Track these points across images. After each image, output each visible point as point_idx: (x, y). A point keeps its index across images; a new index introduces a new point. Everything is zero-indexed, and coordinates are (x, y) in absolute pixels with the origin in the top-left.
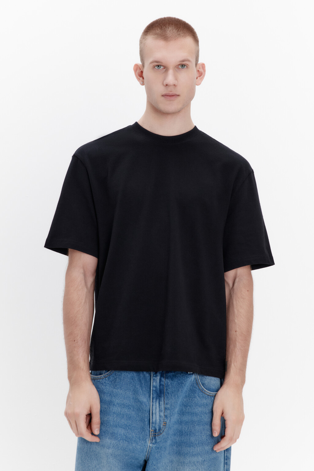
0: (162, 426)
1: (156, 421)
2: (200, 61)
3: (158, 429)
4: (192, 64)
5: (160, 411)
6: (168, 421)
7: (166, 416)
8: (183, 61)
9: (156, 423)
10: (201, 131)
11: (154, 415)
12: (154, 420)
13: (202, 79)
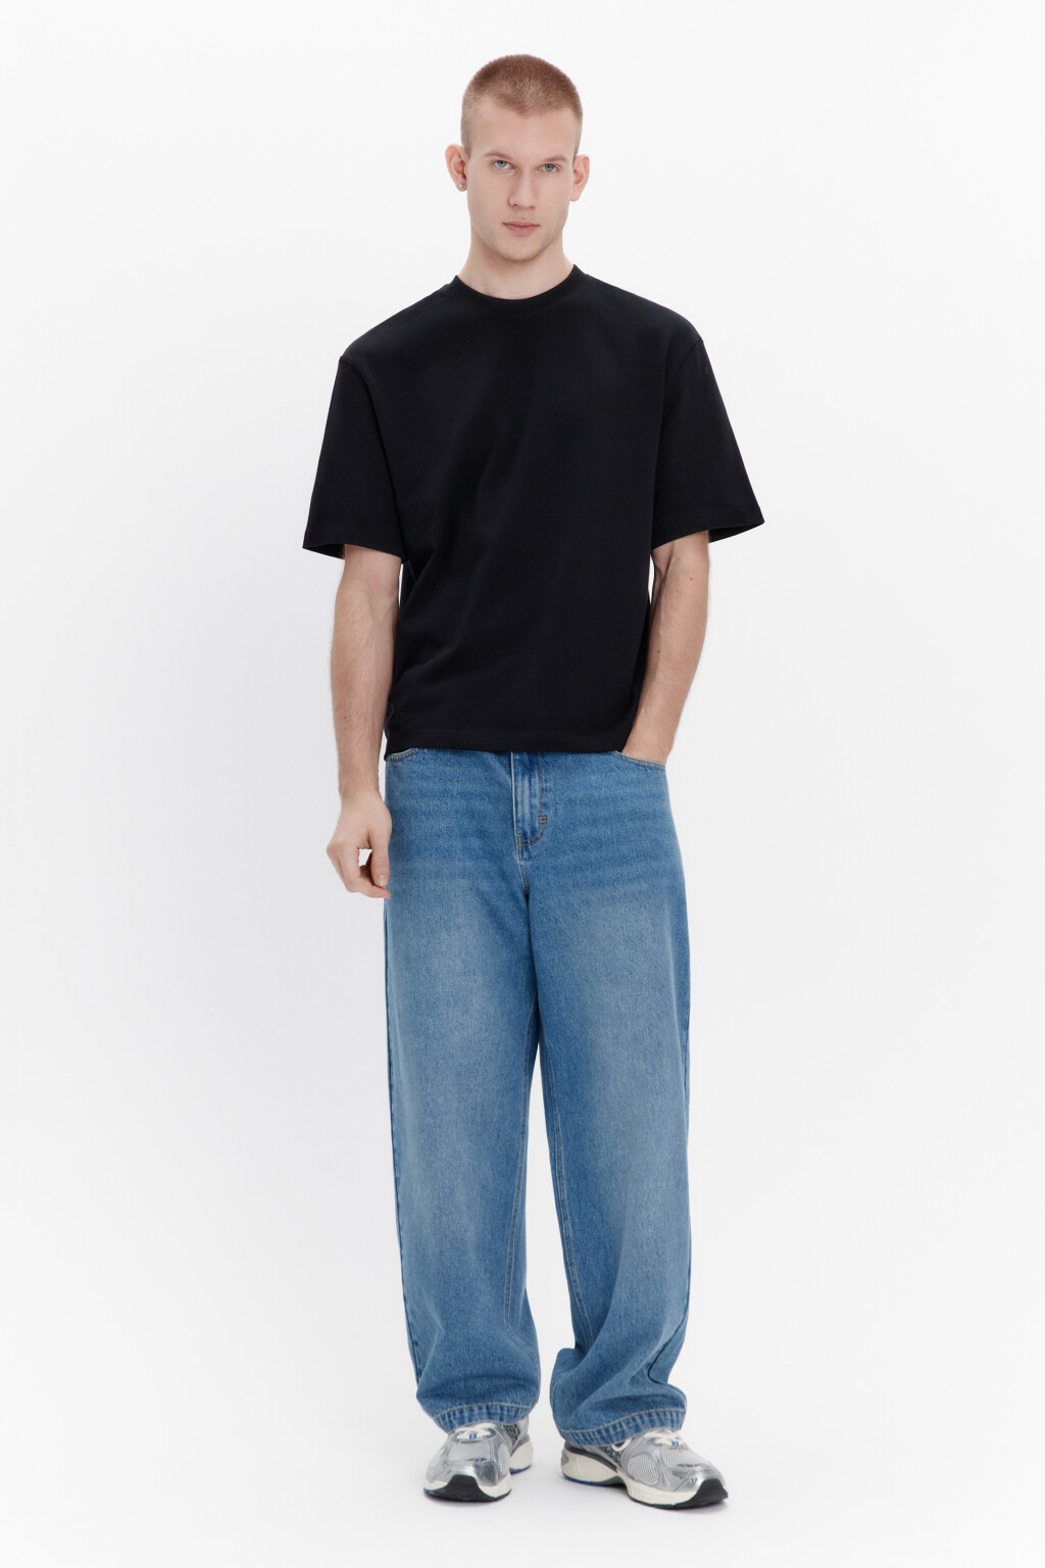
0: (537, 825)
1: (523, 816)
2: (580, 153)
3: (528, 831)
4: (569, 167)
5: (531, 796)
6: (550, 814)
7: (544, 805)
8: (553, 159)
9: (523, 821)
10: (588, 276)
11: (520, 806)
12: (520, 815)
13: (581, 189)
